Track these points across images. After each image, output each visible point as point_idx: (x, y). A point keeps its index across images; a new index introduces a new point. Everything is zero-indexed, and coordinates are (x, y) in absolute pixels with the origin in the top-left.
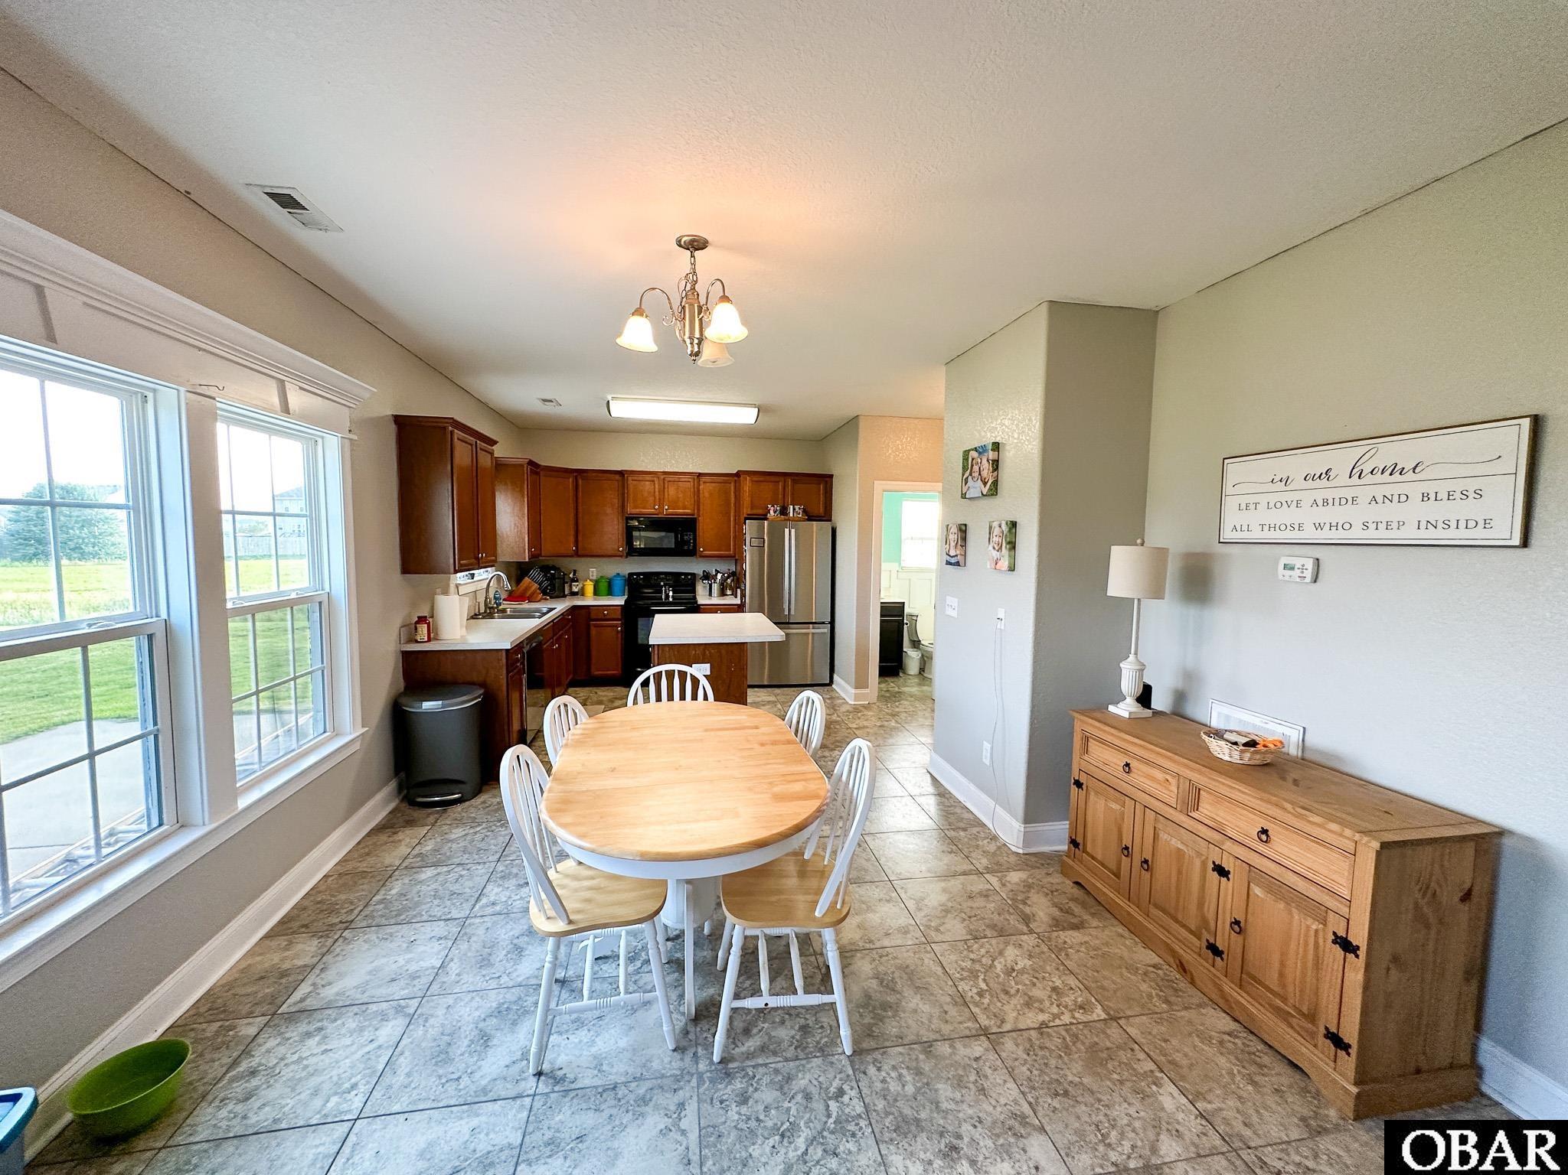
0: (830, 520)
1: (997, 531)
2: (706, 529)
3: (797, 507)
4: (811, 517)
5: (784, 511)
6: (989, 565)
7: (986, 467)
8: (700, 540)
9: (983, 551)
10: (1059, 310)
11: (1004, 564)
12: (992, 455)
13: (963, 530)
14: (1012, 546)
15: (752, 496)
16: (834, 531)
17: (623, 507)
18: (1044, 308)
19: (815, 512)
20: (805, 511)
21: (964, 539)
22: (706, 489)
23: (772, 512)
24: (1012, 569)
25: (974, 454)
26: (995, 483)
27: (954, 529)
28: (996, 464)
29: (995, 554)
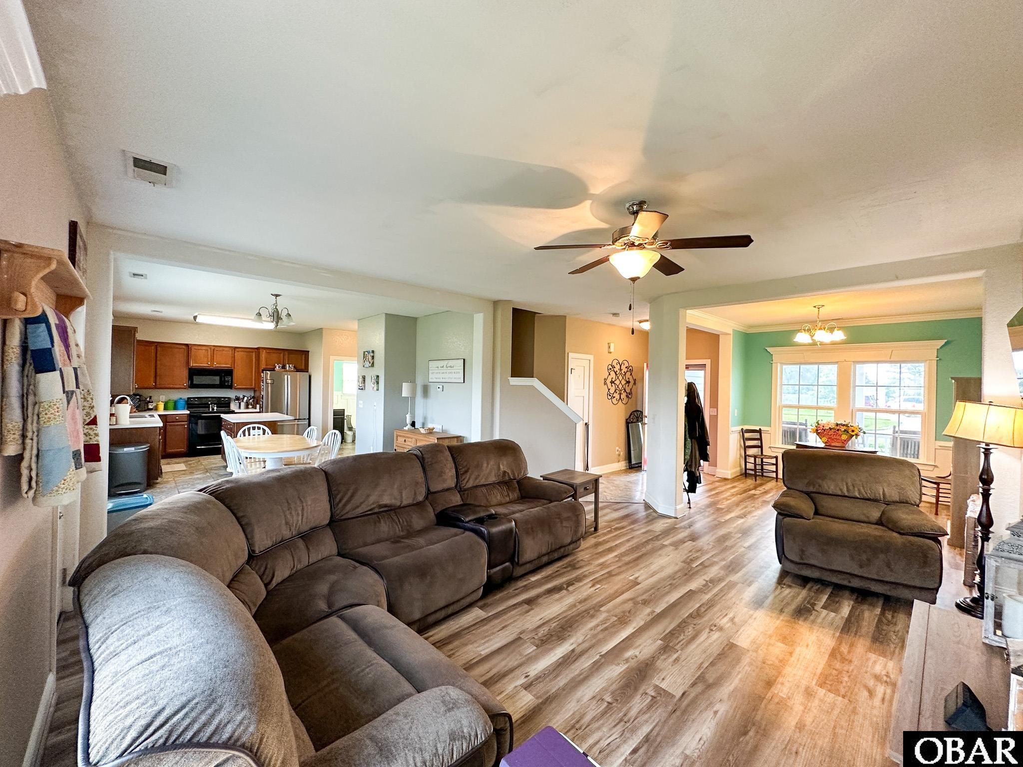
0: (308, 372)
1: (373, 378)
2: (238, 374)
3: (291, 365)
4: (298, 370)
5: (284, 367)
6: (371, 389)
7: (370, 358)
8: (235, 380)
9: (370, 384)
10: (388, 316)
11: (375, 388)
12: (372, 354)
13: (364, 378)
14: (378, 383)
15: (266, 359)
16: (310, 377)
17: (188, 363)
18: (384, 315)
19: (299, 367)
20: (294, 367)
21: (364, 381)
22: (238, 355)
23: (277, 367)
24: (378, 390)
25: (366, 353)
26: (373, 363)
27: (361, 377)
28: (373, 357)
29: (373, 385)
